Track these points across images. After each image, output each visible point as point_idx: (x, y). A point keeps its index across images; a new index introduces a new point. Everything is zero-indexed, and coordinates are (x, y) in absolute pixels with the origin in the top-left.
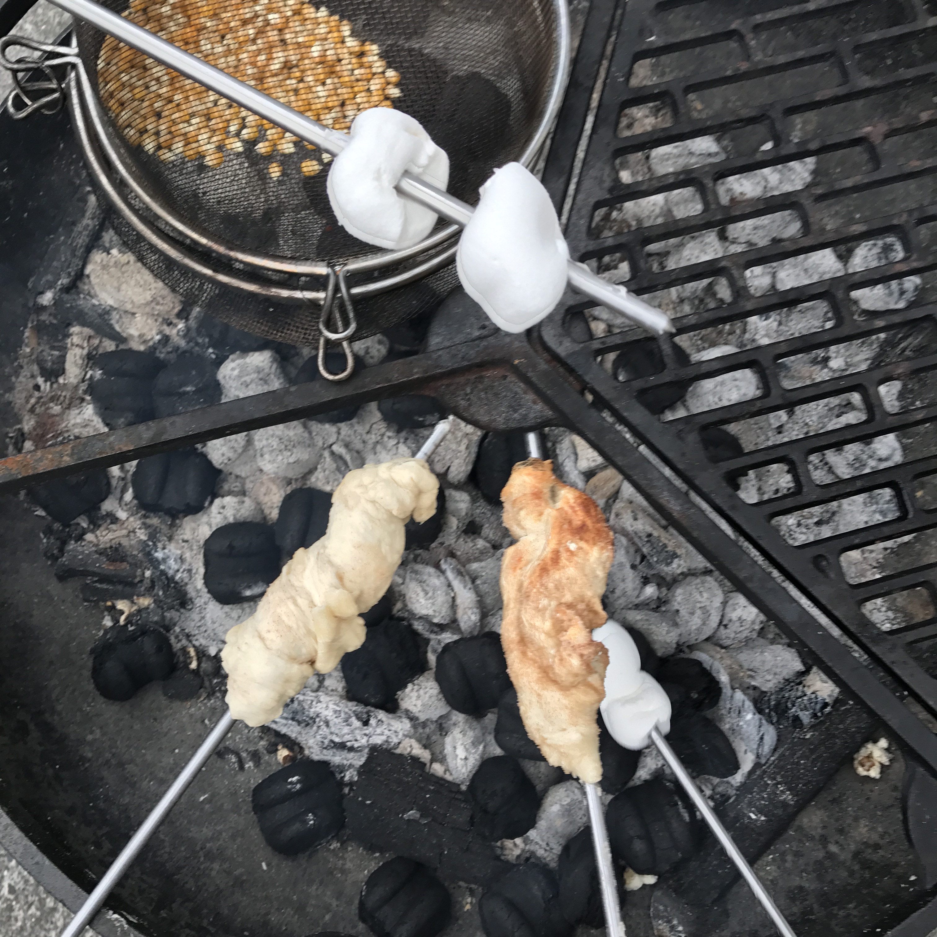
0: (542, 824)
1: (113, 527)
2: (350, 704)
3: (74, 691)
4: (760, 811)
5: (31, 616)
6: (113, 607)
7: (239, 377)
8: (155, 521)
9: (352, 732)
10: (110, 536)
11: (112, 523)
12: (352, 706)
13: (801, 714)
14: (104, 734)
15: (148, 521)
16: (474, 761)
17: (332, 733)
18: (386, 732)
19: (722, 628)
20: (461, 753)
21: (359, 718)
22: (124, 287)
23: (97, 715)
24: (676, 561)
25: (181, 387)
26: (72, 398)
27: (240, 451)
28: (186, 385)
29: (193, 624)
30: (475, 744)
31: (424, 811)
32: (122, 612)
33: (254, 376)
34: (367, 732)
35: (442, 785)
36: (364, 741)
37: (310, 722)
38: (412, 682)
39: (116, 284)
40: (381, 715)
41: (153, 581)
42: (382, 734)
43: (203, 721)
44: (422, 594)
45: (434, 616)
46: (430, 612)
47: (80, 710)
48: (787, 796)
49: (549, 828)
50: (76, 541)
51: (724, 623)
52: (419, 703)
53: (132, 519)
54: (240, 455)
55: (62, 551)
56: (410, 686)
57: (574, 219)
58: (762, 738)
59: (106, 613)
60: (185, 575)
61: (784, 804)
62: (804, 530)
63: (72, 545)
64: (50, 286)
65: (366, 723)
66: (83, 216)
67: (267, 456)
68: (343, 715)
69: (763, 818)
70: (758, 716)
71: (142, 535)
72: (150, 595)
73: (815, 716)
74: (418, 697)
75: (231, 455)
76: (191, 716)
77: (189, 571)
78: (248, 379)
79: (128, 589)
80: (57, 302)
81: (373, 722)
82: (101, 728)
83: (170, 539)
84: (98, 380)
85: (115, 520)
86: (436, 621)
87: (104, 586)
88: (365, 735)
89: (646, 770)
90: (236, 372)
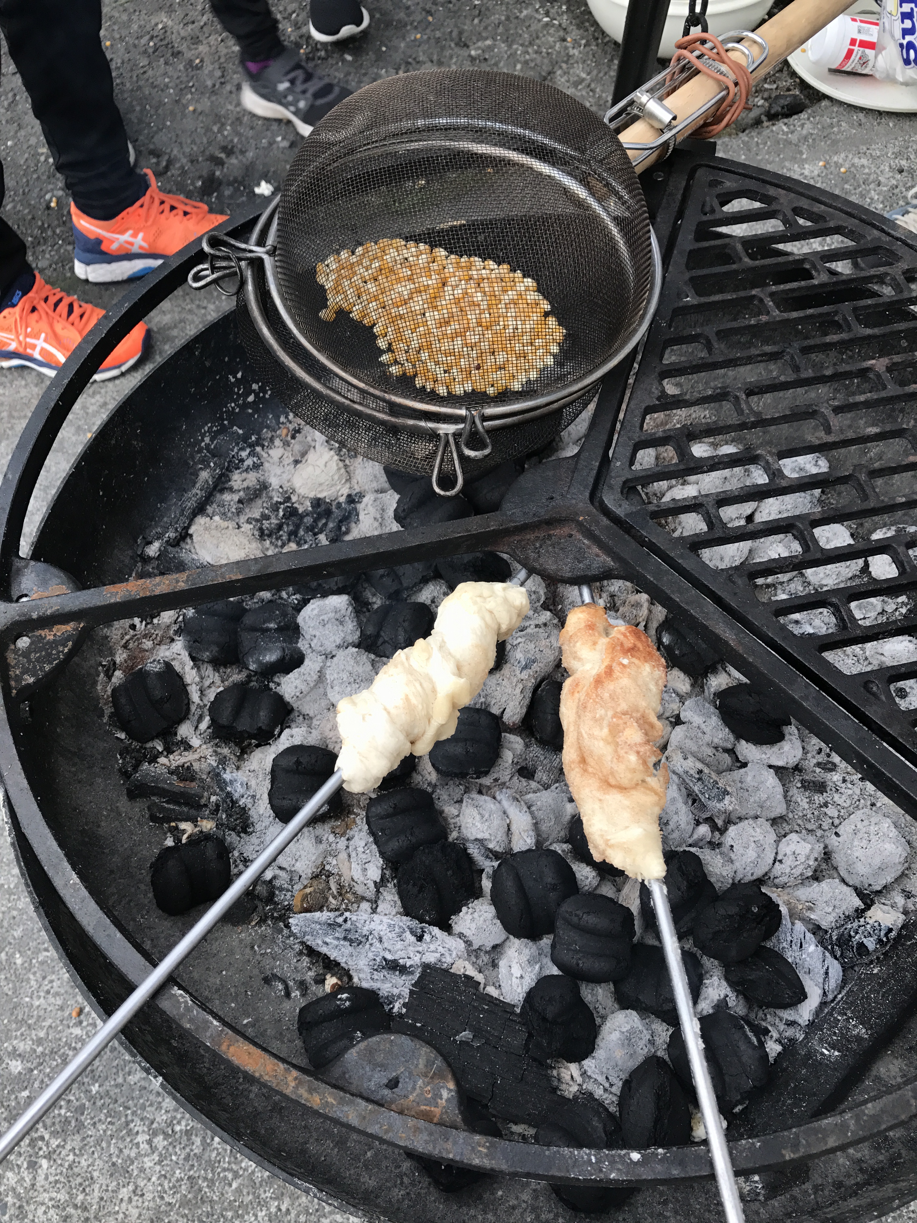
0: (600, 1053)
1: (186, 753)
2: (405, 918)
3: (130, 901)
4: (833, 1046)
5: (99, 826)
6: (177, 828)
7: (318, 615)
8: (226, 751)
9: (405, 948)
10: (182, 760)
11: (185, 750)
12: (406, 921)
13: (865, 941)
14: (154, 946)
15: (219, 750)
16: (529, 981)
17: (385, 949)
18: (440, 949)
19: (777, 863)
20: (516, 971)
21: (412, 933)
22: (222, 545)
23: (150, 928)
24: (727, 797)
25: (264, 623)
26: (163, 637)
27: (312, 684)
28: (270, 622)
29: (252, 847)
30: (531, 962)
31: (477, 1033)
32: (184, 831)
33: (332, 615)
34: (420, 949)
35: (496, 1005)
36: (416, 960)
37: (363, 940)
38: (466, 905)
39: (215, 542)
40: (436, 930)
41: (217, 806)
42: (436, 951)
43: (253, 947)
44: (478, 817)
45: (490, 840)
46: (486, 836)
47: (134, 920)
48: (861, 1031)
49: (608, 1059)
50: (150, 763)
51: (779, 858)
52: (473, 926)
53: (204, 747)
54: (312, 689)
55: (136, 768)
56: (464, 909)
57: (628, 417)
58: (827, 973)
59: (169, 835)
60: (249, 800)
61: (859, 1039)
62: (850, 786)
63: (145, 766)
64: (159, 537)
65: (420, 938)
66: (194, 486)
67: (336, 688)
68: (397, 929)
69: (836, 1053)
70: (820, 949)
71: (213, 761)
72: (213, 819)
73: (880, 941)
74: (473, 920)
75: (304, 687)
76: (241, 941)
77: (254, 797)
78: (325, 617)
79: (193, 812)
80: (162, 554)
81: (427, 937)
82: (152, 940)
83: (238, 768)
84: (191, 618)
85: (188, 747)
86: (491, 846)
87: (171, 806)
88: (418, 952)
89: (708, 1002)
90: (315, 612)
